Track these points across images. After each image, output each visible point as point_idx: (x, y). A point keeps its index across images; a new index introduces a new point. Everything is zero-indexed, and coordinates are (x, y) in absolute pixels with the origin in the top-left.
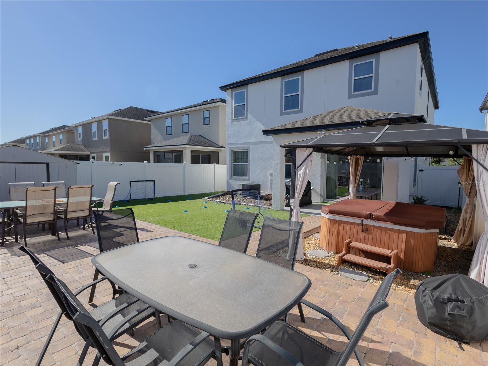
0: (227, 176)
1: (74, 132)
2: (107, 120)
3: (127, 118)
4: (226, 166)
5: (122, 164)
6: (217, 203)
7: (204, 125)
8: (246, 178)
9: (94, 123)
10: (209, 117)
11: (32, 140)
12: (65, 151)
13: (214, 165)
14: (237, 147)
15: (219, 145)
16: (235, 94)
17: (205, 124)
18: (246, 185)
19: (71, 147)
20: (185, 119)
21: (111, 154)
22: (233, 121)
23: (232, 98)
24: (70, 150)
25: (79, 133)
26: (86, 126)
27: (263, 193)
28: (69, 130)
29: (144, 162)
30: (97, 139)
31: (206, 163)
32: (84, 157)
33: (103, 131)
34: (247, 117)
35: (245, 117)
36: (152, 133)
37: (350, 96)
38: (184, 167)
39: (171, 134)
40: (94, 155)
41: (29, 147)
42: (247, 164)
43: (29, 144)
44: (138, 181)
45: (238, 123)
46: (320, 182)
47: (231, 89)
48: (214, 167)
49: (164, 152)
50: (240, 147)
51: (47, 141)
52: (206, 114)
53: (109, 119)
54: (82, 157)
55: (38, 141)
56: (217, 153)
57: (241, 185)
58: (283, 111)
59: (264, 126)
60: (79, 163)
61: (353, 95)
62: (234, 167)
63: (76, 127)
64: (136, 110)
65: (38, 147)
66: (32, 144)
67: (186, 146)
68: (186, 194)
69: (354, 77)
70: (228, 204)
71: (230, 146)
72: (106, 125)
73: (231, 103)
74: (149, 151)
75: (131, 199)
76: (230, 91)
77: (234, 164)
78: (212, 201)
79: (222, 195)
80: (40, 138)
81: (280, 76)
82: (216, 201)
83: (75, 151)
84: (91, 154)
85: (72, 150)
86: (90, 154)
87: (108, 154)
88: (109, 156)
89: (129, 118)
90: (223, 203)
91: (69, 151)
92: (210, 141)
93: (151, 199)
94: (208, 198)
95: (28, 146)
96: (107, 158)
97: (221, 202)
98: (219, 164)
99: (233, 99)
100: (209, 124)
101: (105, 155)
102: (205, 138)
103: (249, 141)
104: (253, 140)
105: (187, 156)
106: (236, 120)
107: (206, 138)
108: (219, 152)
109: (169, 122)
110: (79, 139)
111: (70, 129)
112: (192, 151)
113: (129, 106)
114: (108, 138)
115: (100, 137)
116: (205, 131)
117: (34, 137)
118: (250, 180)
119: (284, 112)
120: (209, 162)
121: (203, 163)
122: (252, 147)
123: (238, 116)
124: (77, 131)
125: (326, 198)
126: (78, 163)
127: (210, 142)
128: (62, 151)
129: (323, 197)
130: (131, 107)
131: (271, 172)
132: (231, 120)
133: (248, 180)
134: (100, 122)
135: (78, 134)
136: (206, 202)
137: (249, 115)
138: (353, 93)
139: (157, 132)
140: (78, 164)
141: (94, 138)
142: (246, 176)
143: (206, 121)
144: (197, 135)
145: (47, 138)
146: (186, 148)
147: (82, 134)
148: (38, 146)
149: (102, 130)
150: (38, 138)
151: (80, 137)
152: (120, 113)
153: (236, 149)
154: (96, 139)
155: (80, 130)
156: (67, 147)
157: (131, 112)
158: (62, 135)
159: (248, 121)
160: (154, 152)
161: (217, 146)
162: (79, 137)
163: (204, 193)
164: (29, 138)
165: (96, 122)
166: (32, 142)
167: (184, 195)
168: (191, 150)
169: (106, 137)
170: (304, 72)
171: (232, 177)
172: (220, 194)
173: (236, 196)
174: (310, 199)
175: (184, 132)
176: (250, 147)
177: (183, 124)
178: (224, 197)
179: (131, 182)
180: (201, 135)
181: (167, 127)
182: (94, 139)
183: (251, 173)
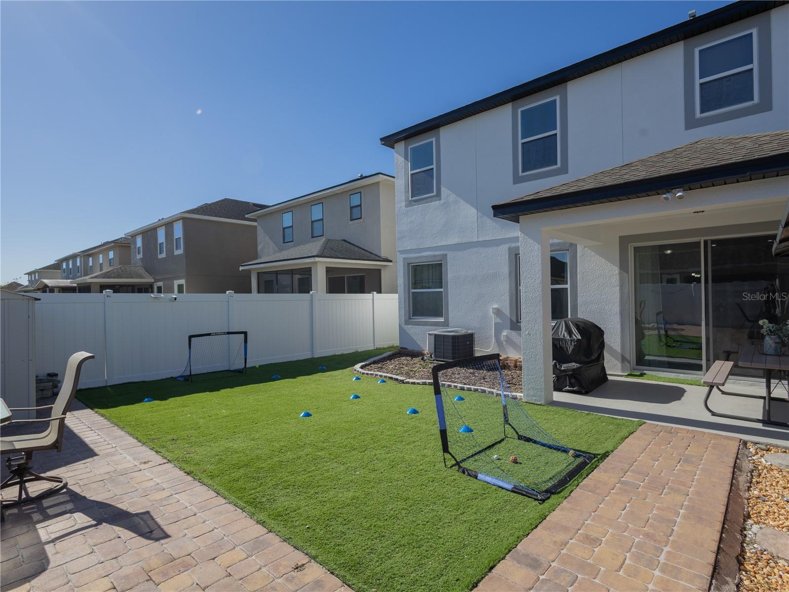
0: (400, 317)
1: (130, 247)
2: (181, 221)
3: (216, 216)
4: (396, 296)
5: (175, 299)
6: (384, 381)
7: (351, 220)
8: (442, 320)
9: (160, 228)
10: (360, 205)
11: (71, 262)
12: (109, 278)
13: (371, 295)
14: (420, 257)
15: (380, 257)
16: (413, 149)
17: (354, 218)
18: (444, 336)
19: (122, 271)
20: (317, 213)
21: (187, 282)
22: (409, 204)
23: (406, 158)
24: (119, 276)
25: (138, 246)
26: (149, 233)
27: (480, 351)
28: (123, 242)
29: (227, 292)
30: (165, 256)
31: (356, 292)
32: (144, 288)
33: (175, 240)
34: (438, 195)
35: (435, 193)
36: (259, 240)
37: (691, 123)
38: (312, 300)
39: (292, 241)
40: (160, 284)
41: (65, 274)
42: (442, 290)
43: (66, 270)
44: (209, 335)
45: (419, 207)
46: (619, 326)
47: (403, 141)
48: (373, 299)
49: (277, 273)
50: (425, 256)
51: (91, 264)
52: (355, 200)
53: (184, 219)
54: (142, 289)
55: (78, 264)
56: (378, 272)
57: (433, 337)
58: (521, 174)
59: (477, 209)
60: (40, 299)
61: (698, 119)
62: (413, 299)
63: (134, 236)
64: (233, 204)
65: (79, 274)
66: (71, 269)
67: (317, 259)
68: (316, 356)
69: (700, 78)
70: (408, 383)
71: (404, 256)
72: (178, 231)
73: (405, 169)
74: (249, 272)
75: (192, 374)
76: (400, 146)
77: (413, 293)
78: (371, 374)
79: (390, 358)
80: (82, 259)
81: (510, 102)
82: (381, 376)
83: (127, 278)
84: (155, 282)
85: (122, 276)
86: (153, 282)
87: (182, 282)
88: (183, 285)
89: (220, 217)
90: (397, 380)
91: (118, 278)
92: (363, 249)
93: (239, 371)
94: (362, 367)
95: (64, 272)
96: (180, 289)
97: (391, 378)
98: (381, 293)
99: (408, 161)
100: (361, 218)
101: (176, 283)
102: (353, 245)
103: (444, 243)
104: (453, 240)
105: (320, 279)
106: (416, 201)
107: (355, 244)
108: (380, 270)
109: (287, 220)
110: (138, 258)
111: (126, 242)
112: (329, 270)
113: (223, 198)
114: (182, 252)
115: (170, 251)
116: (352, 231)
117: (73, 257)
118: (450, 325)
119: (522, 176)
120: (362, 290)
121: (350, 292)
122: (450, 255)
123: (420, 194)
124: (135, 243)
125: (637, 365)
126: (36, 299)
127: (363, 251)
128: (104, 278)
129: (629, 362)
130: (226, 200)
131: (496, 306)
132: (406, 201)
133: (446, 324)
134: (168, 225)
135: (135, 248)
136: (358, 379)
137: (443, 189)
138: (698, 115)
139: (267, 238)
140: (36, 302)
141: (160, 254)
142: (441, 315)
143: (355, 212)
144: (337, 239)
145: (91, 259)
146: (316, 263)
147: (141, 248)
148: (78, 272)
149: (173, 240)
150: (78, 260)
151: (139, 254)
152: (205, 209)
153: (417, 262)
154: (163, 255)
155: (139, 242)
156: (115, 271)
157: (224, 206)
158: (112, 251)
159: (442, 202)
160: (258, 273)
161: (377, 258)
162: (137, 253)
163: (352, 353)
164: (66, 259)
165: (164, 227)
166: (71, 267)
167: (313, 358)
168: (327, 268)
169: (179, 252)
170: (567, 85)
171: (410, 318)
172: (385, 355)
173: (422, 359)
174: (603, 369)
175: (314, 236)
176: (446, 255)
177: (312, 222)
178: (396, 362)
179: (190, 337)
180: (346, 239)
181: (284, 229)
182: (160, 256)
183: (450, 308)
